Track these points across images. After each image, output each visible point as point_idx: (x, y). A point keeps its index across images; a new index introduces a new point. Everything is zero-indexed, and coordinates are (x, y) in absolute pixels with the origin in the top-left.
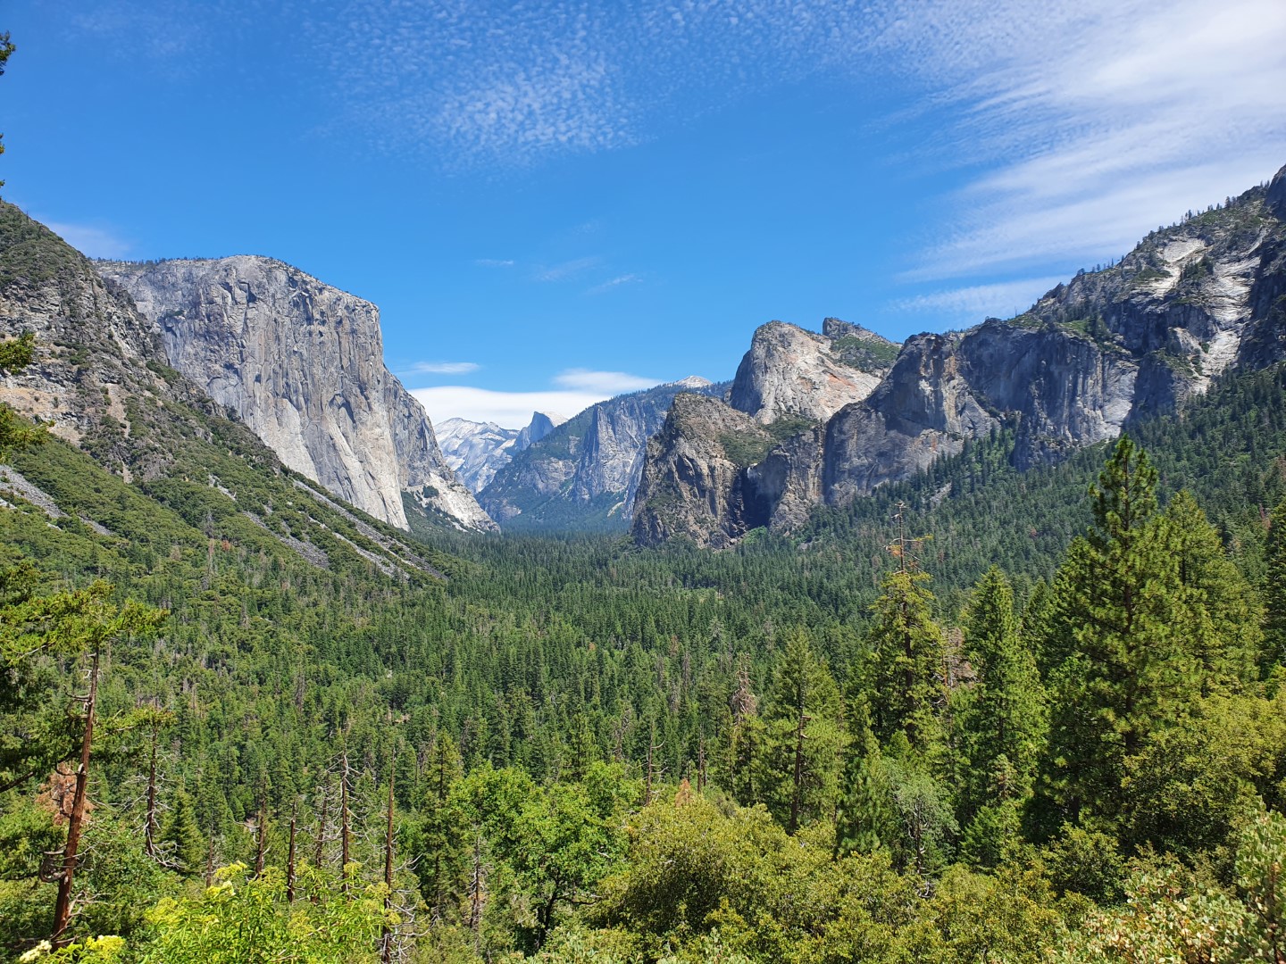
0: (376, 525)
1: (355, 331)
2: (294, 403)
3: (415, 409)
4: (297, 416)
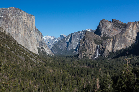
0: (33, 54)
1: (30, 20)
2: (20, 32)
3: (40, 34)
4: (20, 35)
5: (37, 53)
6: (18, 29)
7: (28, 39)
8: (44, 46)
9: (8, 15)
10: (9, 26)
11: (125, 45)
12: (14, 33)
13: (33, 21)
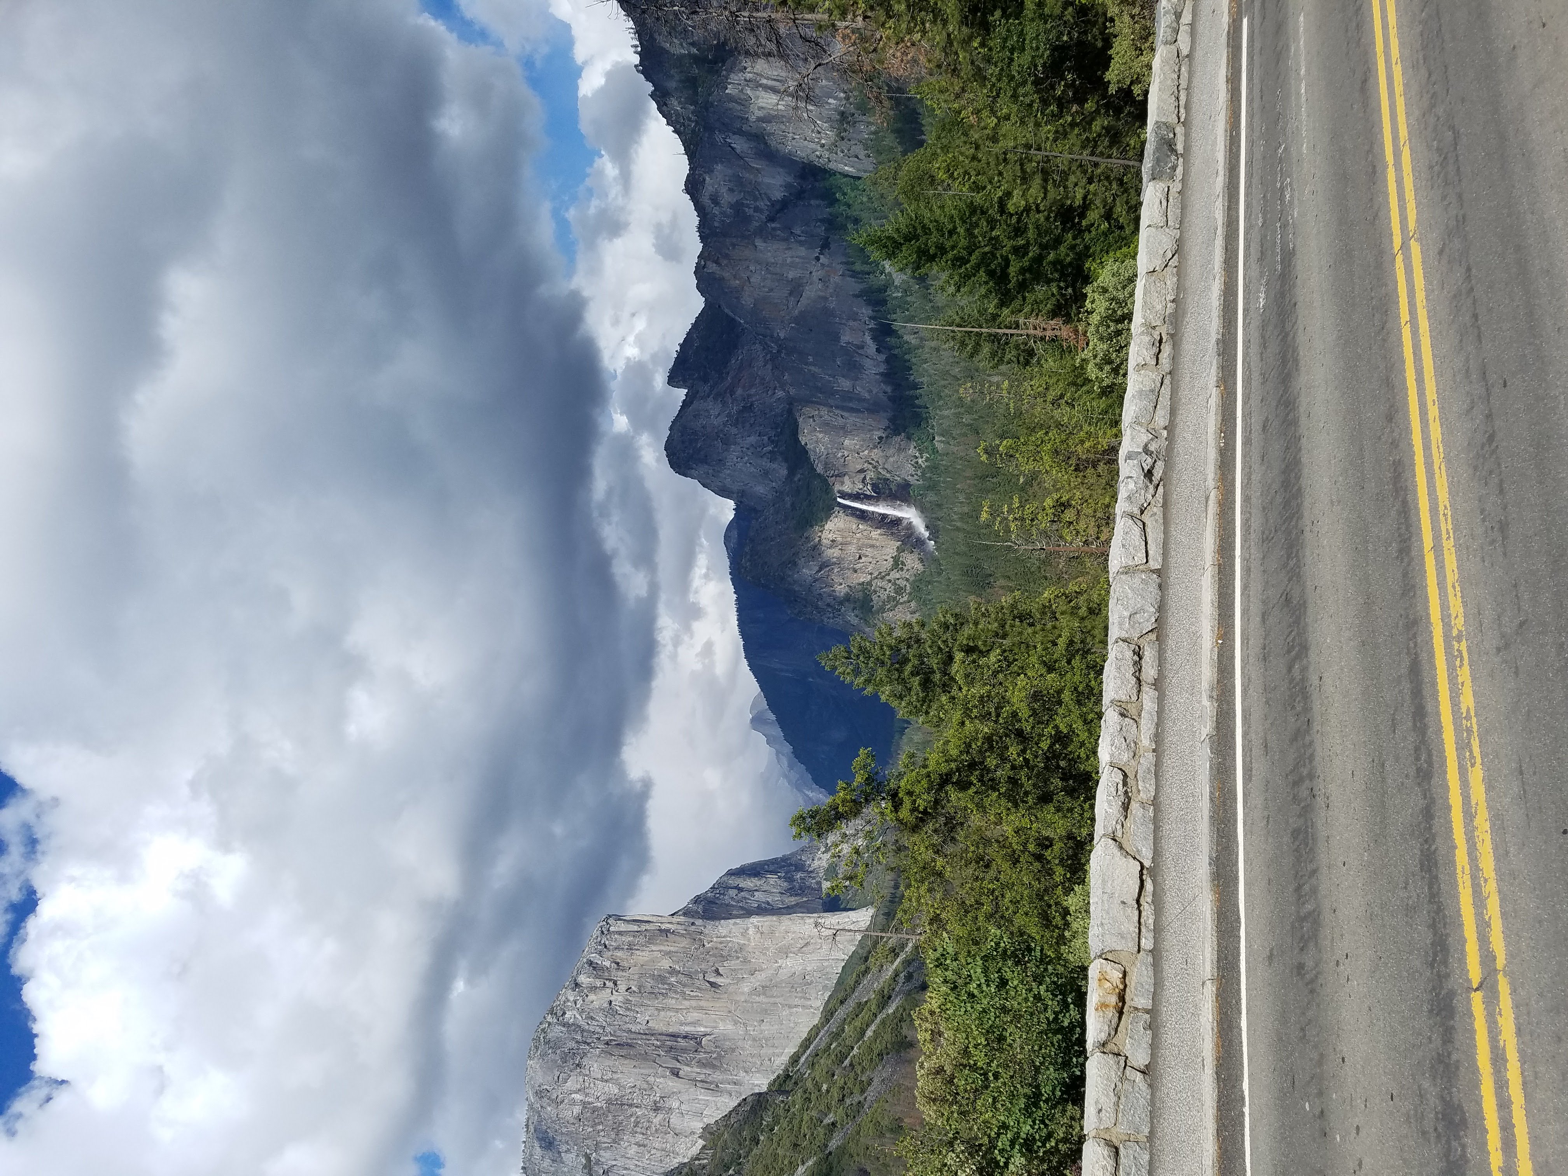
1: (631, 948)
2: (708, 1030)
3: (733, 881)
4: (725, 1027)
5: (862, 918)
6: (682, 1043)
7: (761, 977)
8: (816, 863)
9: (577, 1110)
10: (656, 1109)
11: (851, 323)
12: (710, 1079)
13: (636, 928)
